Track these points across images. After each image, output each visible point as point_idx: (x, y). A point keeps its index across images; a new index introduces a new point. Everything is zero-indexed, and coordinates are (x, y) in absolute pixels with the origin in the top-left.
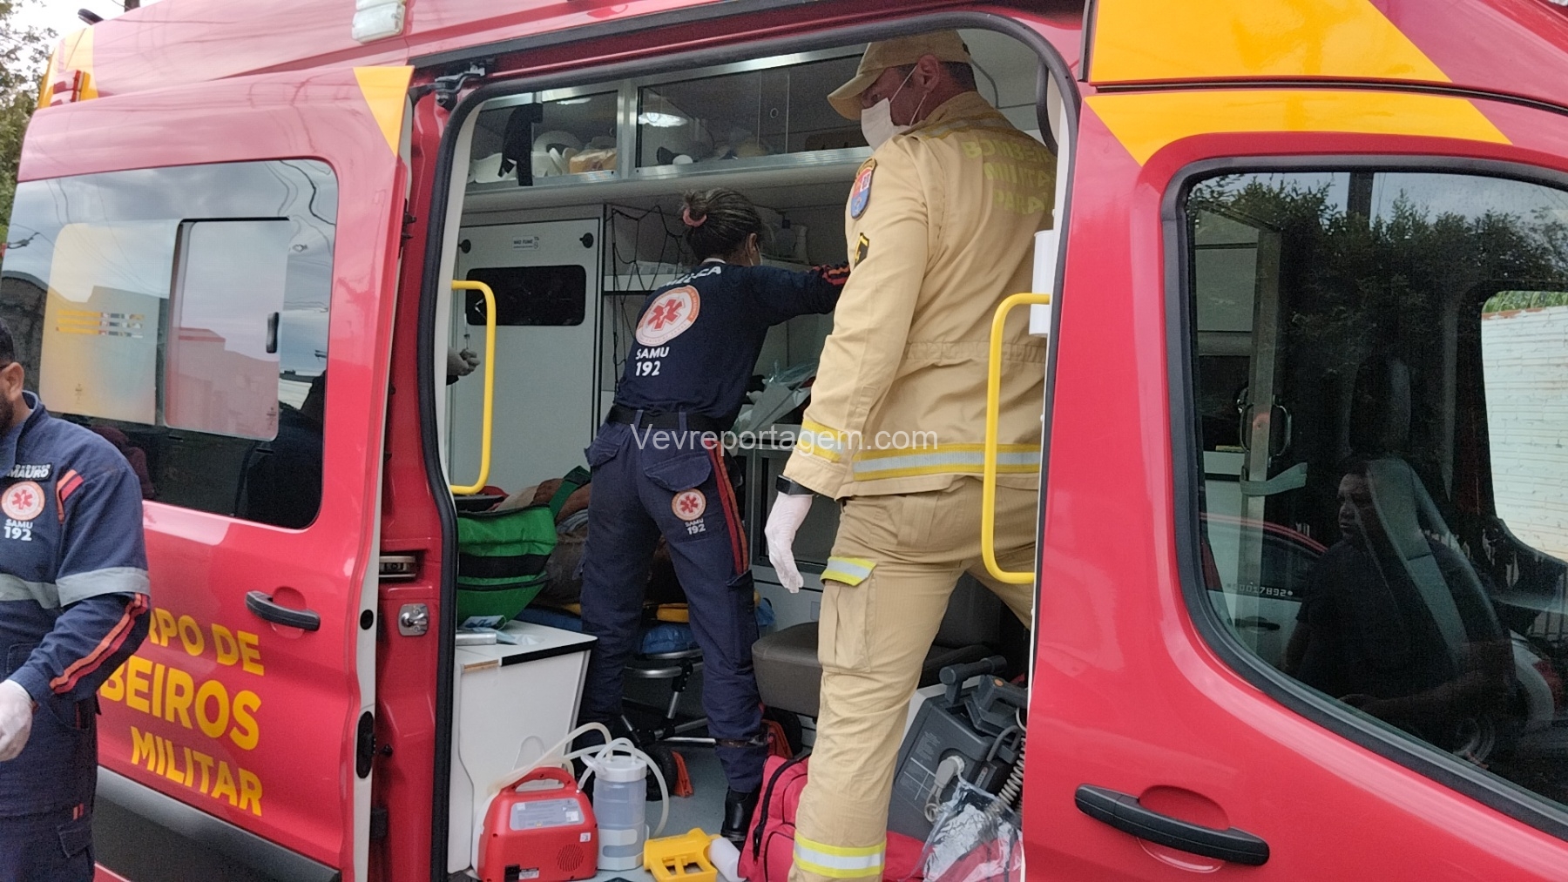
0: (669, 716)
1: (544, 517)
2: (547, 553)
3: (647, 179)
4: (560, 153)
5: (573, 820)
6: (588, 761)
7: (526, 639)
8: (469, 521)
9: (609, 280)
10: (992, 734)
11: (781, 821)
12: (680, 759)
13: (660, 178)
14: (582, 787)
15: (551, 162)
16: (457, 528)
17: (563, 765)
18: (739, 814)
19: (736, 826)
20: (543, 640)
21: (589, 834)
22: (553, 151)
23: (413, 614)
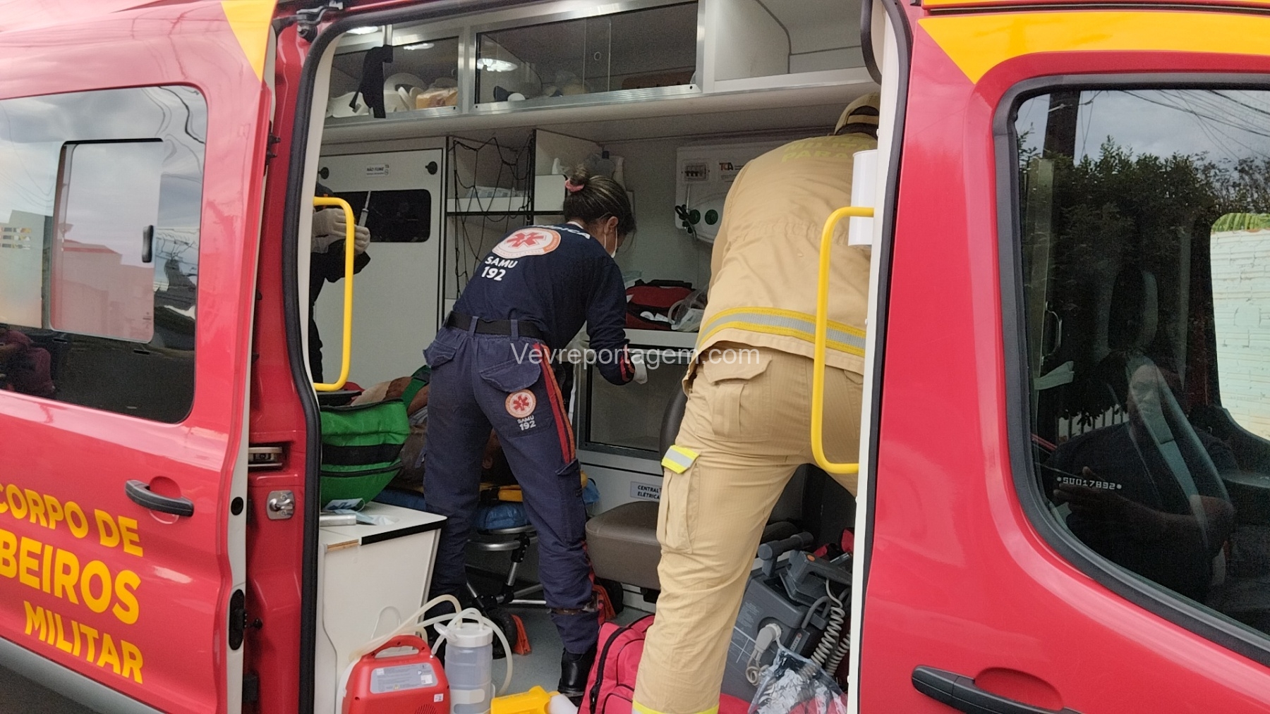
0: (509, 584)
1: (398, 409)
2: (401, 442)
3: (482, 114)
4: (408, 91)
5: (427, 683)
6: (440, 629)
7: (383, 519)
8: (330, 415)
9: (451, 202)
10: (806, 604)
11: (615, 682)
12: (519, 621)
13: (494, 113)
14: (435, 652)
15: (400, 99)
16: (320, 421)
17: (417, 633)
18: (574, 673)
19: (571, 683)
20: (398, 520)
21: (442, 695)
22: (402, 89)
23: (280, 500)
